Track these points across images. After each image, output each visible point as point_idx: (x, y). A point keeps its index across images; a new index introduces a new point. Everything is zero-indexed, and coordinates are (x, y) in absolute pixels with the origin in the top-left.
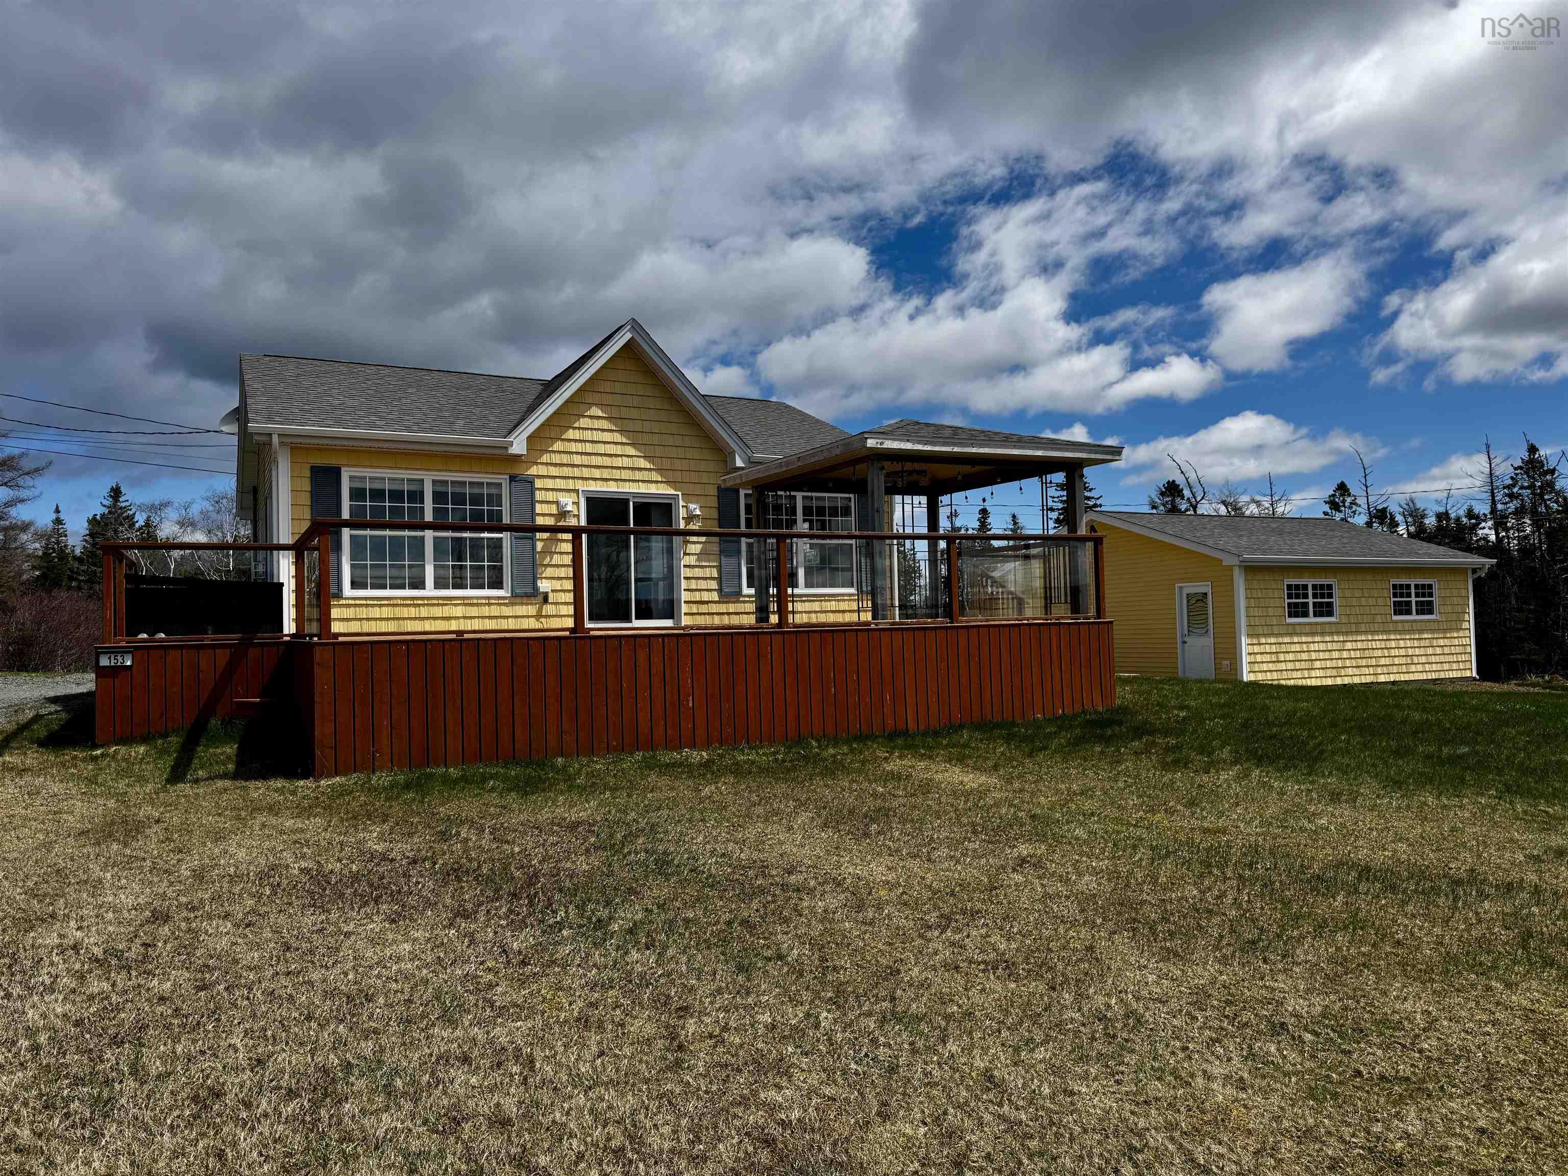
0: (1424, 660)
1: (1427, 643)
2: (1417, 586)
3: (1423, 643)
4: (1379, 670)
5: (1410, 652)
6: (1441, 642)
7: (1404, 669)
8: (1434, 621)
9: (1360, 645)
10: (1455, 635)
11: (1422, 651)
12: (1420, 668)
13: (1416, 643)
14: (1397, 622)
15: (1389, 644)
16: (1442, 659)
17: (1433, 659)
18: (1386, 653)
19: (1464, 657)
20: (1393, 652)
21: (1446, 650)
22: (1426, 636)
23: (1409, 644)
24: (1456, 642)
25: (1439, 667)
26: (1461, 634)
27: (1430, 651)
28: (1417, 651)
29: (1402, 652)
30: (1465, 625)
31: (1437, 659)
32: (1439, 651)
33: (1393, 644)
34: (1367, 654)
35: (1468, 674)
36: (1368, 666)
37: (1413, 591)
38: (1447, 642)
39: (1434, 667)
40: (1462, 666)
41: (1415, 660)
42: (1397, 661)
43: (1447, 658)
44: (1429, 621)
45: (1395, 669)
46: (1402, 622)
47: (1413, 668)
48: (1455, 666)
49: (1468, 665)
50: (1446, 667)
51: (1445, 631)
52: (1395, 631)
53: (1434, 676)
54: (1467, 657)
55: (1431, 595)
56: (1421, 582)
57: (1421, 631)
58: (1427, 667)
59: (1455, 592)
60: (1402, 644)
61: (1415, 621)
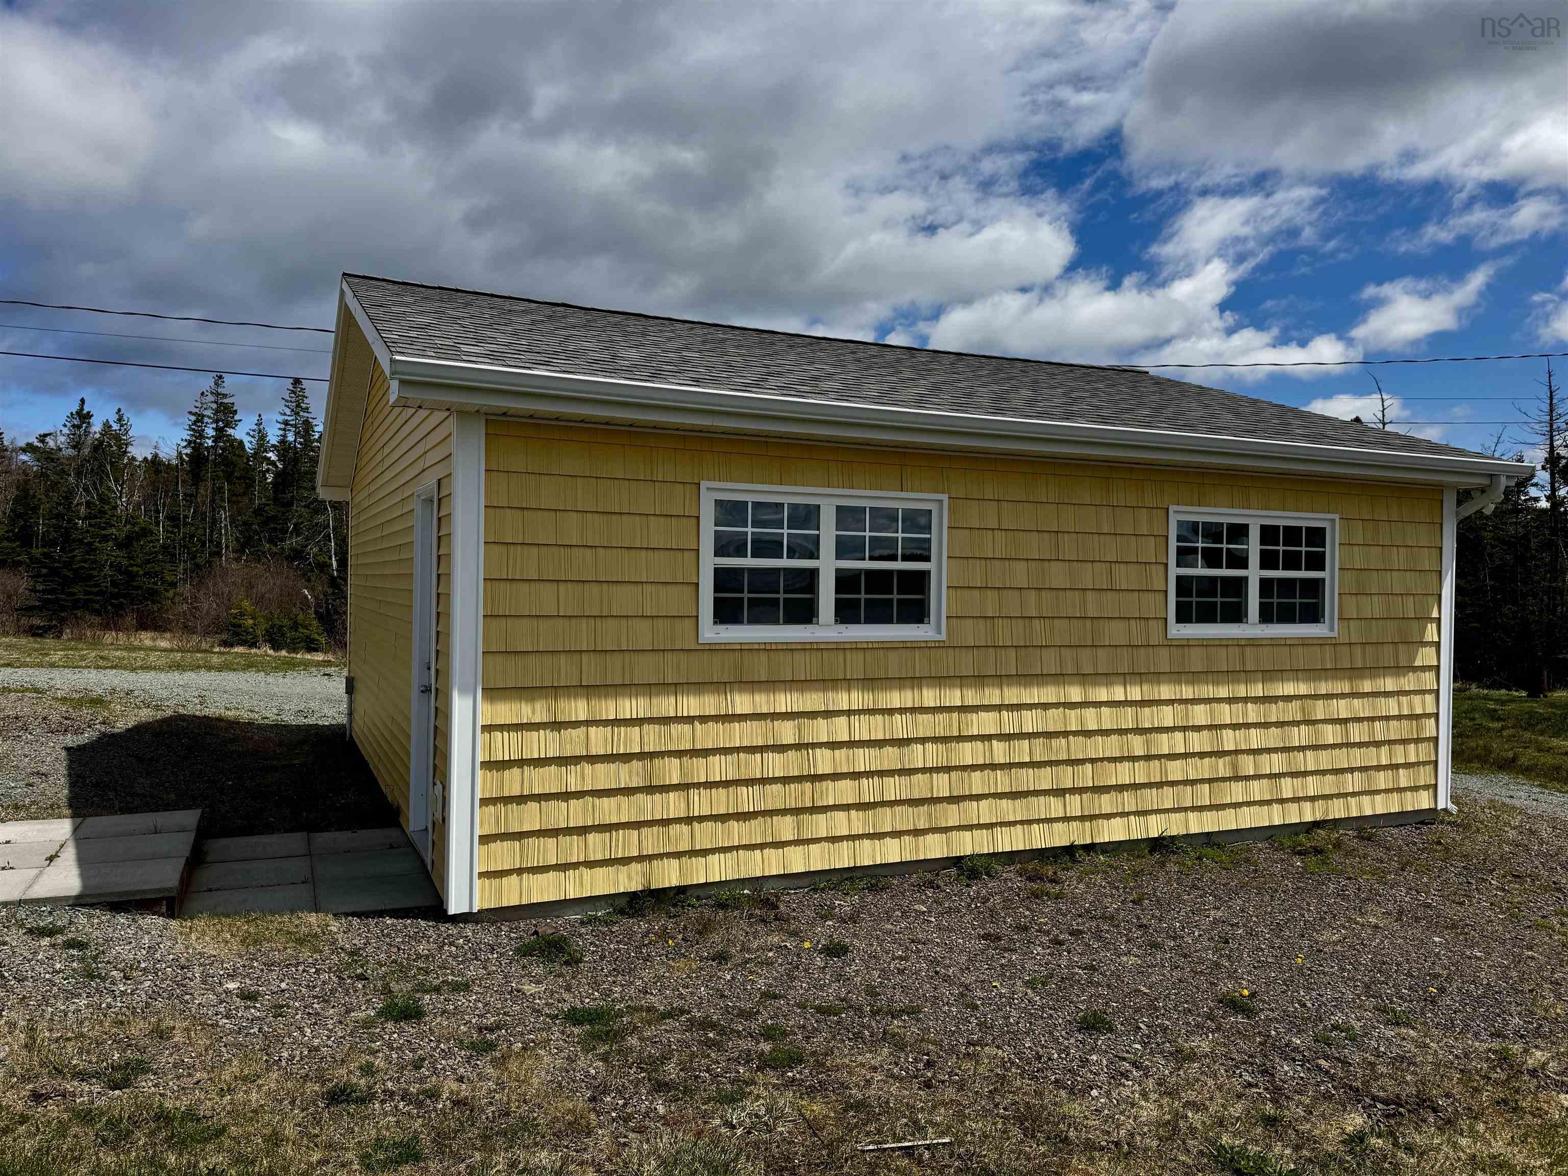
0: (1276, 764)
1: (1292, 711)
2: (1268, 534)
3: (1275, 713)
4: (1106, 803)
5: (1229, 739)
6: (1342, 708)
7: (1204, 795)
8: (1321, 642)
9: (1030, 721)
10: (1390, 684)
11: (1272, 738)
12: (1258, 789)
13: (1253, 713)
14: (1186, 644)
15: (1148, 718)
16: (1341, 758)
17: (1310, 760)
18: (1137, 745)
19: (1412, 754)
20: (1164, 744)
21: (1357, 733)
22: (1289, 688)
23: (1226, 714)
24: (1391, 707)
25: (1329, 784)
26: (1409, 682)
27: (1299, 736)
28: (1256, 738)
29: (1199, 742)
30: (1426, 656)
31: (1325, 760)
32: (1330, 734)
33: (1167, 715)
34: (1060, 749)
35: (1423, 801)
36: (1060, 792)
37: (1254, 547)
38: (1360, 707)
39: (1312, 786)
40: (1404, 778)
41: (1248, 765)
42: (1175, 771)
43: (1358, 757)
44: (1304, 642)
45: (1168, 797)
46: (1206, 644)
47: (1237, 791)
48: (1382, 780)
49: (1424, 776)
50: (1352, 782)
51: (1355, 673)
52: (1177, 676)
53: (1309, 814)
54: (1423, 752)
55: (1317, 562)
56: (1283, 519)
57: (1269, 675)
58: (1287, 787)
59: (1398, 558)
60: (1200, 715)
61: (1254, 643)
